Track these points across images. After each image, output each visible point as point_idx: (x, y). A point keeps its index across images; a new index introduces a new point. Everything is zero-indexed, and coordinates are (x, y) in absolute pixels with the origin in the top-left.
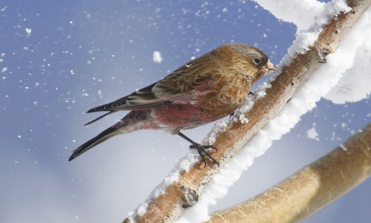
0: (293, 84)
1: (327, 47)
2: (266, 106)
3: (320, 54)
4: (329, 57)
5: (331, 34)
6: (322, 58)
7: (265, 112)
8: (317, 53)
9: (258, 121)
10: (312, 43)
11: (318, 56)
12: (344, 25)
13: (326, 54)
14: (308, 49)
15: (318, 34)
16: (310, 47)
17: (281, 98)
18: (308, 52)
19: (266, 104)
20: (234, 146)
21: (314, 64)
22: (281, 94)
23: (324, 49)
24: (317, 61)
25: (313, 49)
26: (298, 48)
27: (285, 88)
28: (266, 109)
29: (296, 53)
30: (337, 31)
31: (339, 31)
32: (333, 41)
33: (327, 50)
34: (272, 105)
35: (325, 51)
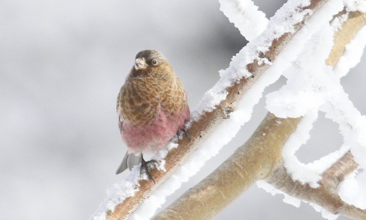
0: (201, 137)
1: (230, 106)
2: (178, 156)
3: (225, 112)
4: (231, 114)
5: (233, 95)
6: (226, 115)
7: (177, 160)
8: (222, 111)
9: (171, 168)
10: (218, 103)
11: (223, 113)
12: (245, 87)
13: (229, 112)
14: (215, 108)
15: (226, 95)
16: (216, 106)
17: (191, 148)
18: (214, 111)
19: (179, 154)
20: (152, 189)
21: (219, 119)
22: (190, 145)
23: (228, 107)
24: (222, 118)
25: (219, 107)
26: (206, 107)
27: (194, 140)
28: (178, 157)
29: (204, 111)
30: (239, 93)
31: (240, 92)
32: (235, 100)
33: (230, 108)
34: (183, 154)
35: (229, 109)
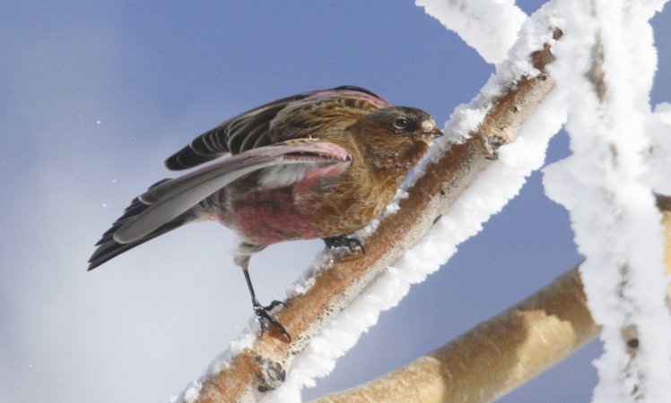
0: (443, 193)
1: (499, 134)
2: (399, 228)
3: (487, 145)
4: (502, 150)
5: (506, 112)
6: (491, 152)
7: (397, 238)
8: (482, 142)
9: (385, 252)
10: (474, 127)
11: (484, 148)
12: (528, 98)
13: (497, 145)
14: (468, 137)
15: (485, 111)
16: (471, 133)
17: (424, 215)
18: (469, 141)
19: (400, 225)
20: (346, 293)
21: (478, 161)
22: (423, 208)
23: (495, 136)
24: (483, 157)
25: (477, 137)
26: (453, 135)
27: (429, 199)
28: (399, 231)
29: (449, 143)
30: (516, 109)
31: (519, 108)
32: (510, 124)
33: (500, 138)
34: (408, 226)
35: (496, 140)
